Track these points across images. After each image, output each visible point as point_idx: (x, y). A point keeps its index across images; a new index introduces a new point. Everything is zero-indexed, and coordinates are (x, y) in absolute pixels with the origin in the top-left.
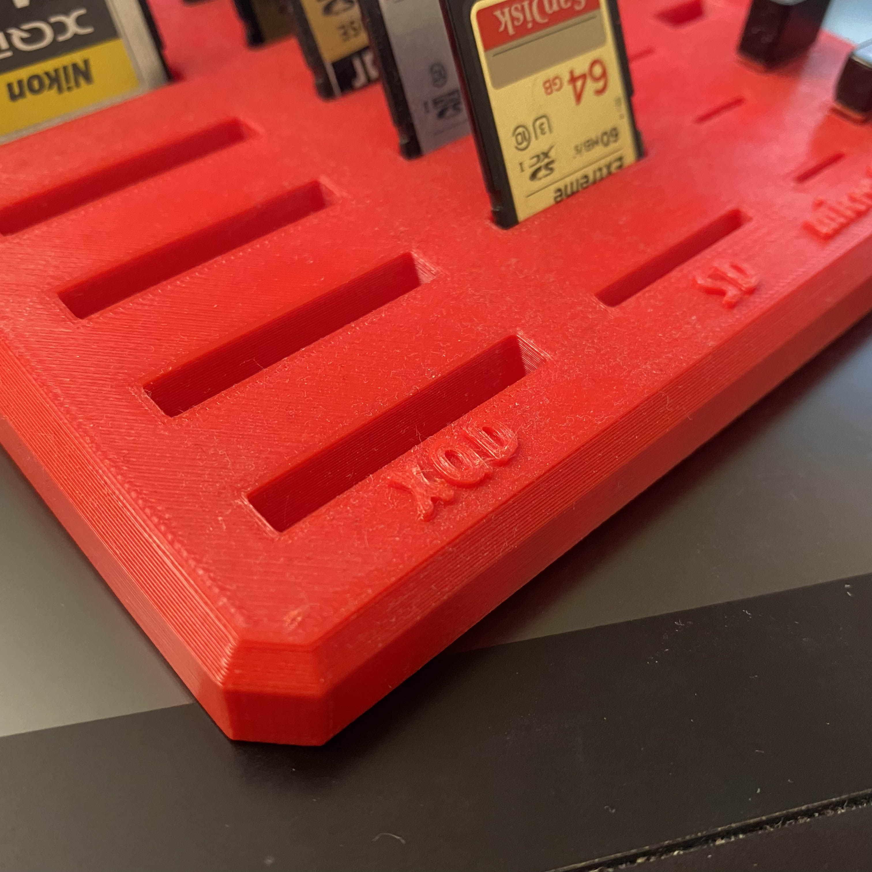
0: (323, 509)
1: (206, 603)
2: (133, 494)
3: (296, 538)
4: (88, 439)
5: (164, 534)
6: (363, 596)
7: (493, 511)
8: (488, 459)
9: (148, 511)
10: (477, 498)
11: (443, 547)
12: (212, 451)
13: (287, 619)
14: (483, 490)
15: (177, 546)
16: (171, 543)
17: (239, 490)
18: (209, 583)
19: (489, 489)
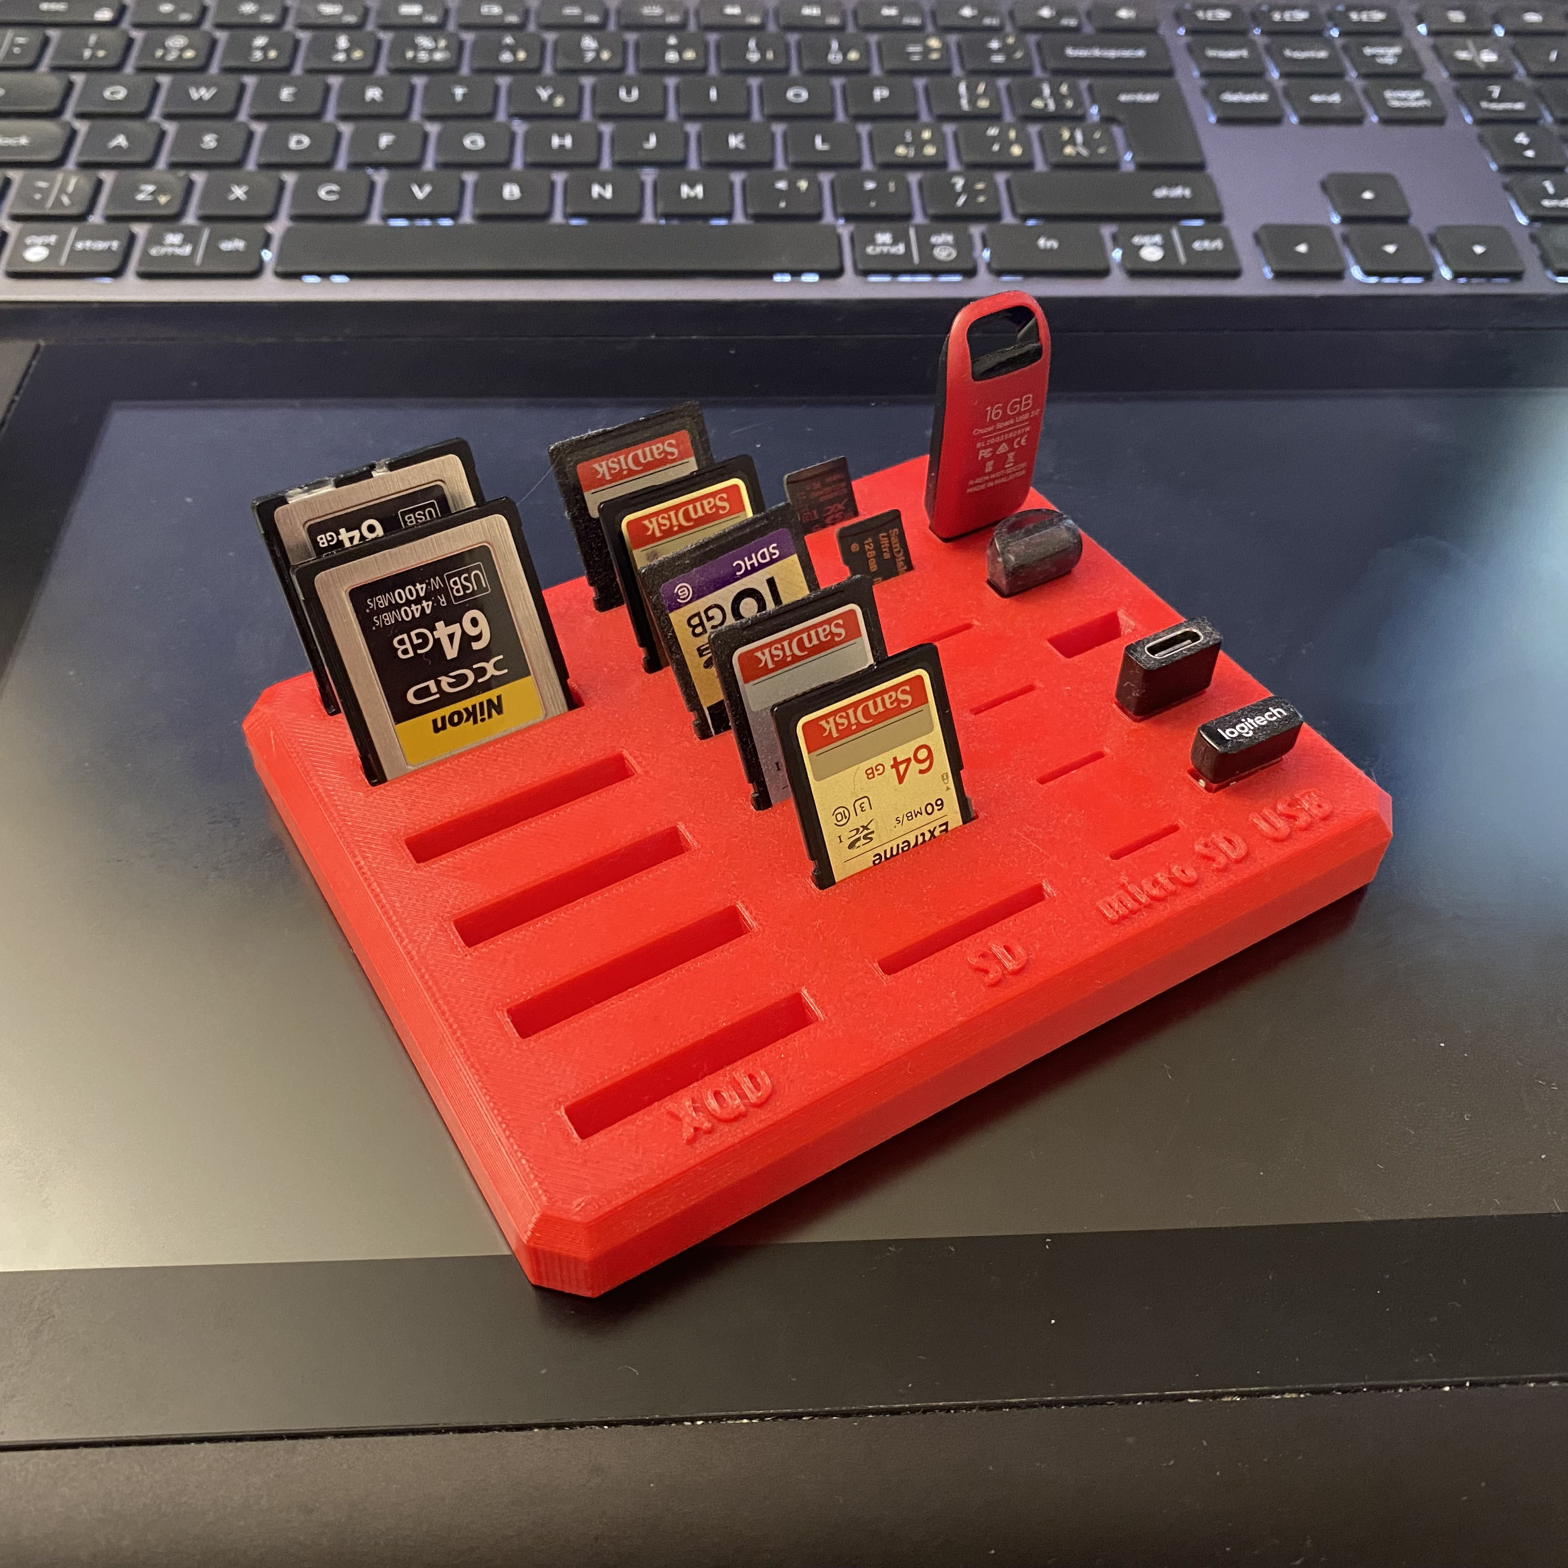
0: (616, 1126)
1: (524, 1185)
2: (488, 1098)
3: (592, 1146)
4: (462, 1050)
5: (504, 1131)
6: (630, 1195)
7: (739, 1143)
8: (746, 1101)
9: (496, 1111)
10: (730, 1131)
11: (695, 1166)
12: (546, 1070)
13: (575, 1203)
14: (736, 1124)
15: (512, 1140)
16: (508, 1138)
17: (560, 1103)
18: (528, 1170)
19: (741, 1124)
